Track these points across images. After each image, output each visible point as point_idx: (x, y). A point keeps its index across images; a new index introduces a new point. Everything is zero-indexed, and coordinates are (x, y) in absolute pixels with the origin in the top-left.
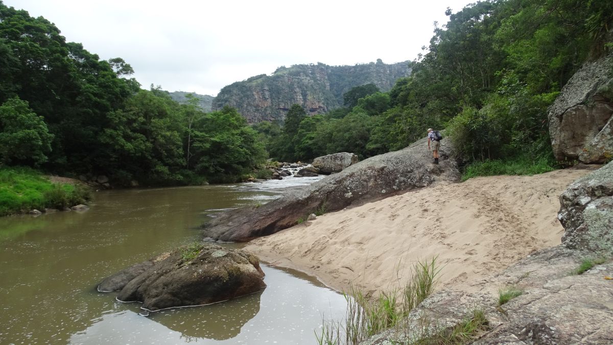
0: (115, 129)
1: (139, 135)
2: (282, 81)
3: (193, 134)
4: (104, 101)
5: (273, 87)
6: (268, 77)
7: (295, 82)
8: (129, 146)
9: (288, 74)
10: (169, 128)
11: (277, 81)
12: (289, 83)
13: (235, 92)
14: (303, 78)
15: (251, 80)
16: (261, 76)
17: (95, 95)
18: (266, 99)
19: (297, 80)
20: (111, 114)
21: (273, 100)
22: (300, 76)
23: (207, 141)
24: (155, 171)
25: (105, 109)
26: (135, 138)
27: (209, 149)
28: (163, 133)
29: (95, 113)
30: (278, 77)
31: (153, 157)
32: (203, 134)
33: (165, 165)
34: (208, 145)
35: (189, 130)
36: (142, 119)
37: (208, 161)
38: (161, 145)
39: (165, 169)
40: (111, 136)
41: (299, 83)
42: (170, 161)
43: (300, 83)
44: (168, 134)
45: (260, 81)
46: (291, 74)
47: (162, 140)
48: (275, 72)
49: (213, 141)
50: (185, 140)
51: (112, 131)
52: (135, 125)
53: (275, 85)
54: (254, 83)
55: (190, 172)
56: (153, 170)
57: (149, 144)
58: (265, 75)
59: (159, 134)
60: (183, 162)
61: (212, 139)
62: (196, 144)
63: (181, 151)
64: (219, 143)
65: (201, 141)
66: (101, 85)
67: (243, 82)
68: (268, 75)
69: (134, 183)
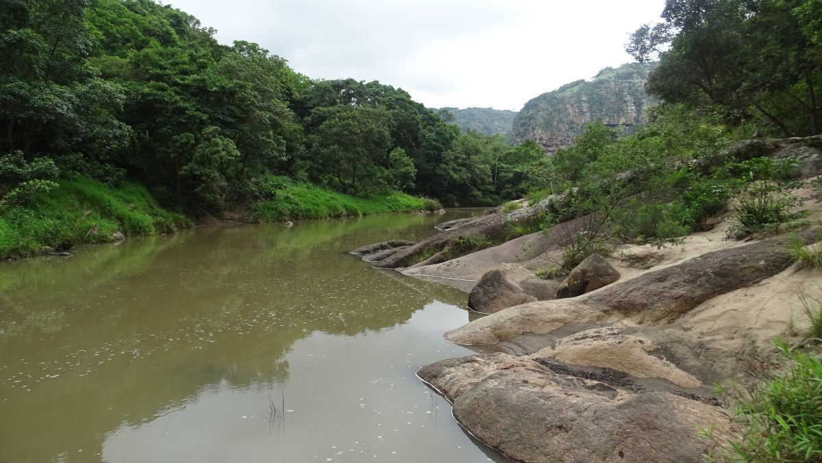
0: (447, 164)
1: (462, 168)
2: (606, 88)
3: (499, 166)
4: (440, 145)
5: (594, 96)
6: (587, 84)
7: (625, 87)
8: (456, 176)
9: (616, 77)
10: (483, 163)
11: (599, 88)
12: (617, 89)
13: (542, 106)
14: (636, 81)
15: (563, 89)
16: (577, 83)
17: (434, 140)
18: (582, 113)
19: (627, 85)
20: (444, 154)
21: (594, 114)
22: (632, 79)
23: (511, 171)
24: (472, 195)
25: (440, 150)
26: (460, 171)
27: (512, 178)
28: (479, 167)
29: (434, 153)
30: (601, 82)
31: (471, 184)
32: (508, 165)
33: (479, 190)
34: (511, 175)
35: (497, 163)
36: (464, 156)
37: (511, 188)
38: (477, 175)
39: (480, 193)
40: (445, 170)
41: (630, 88)
42: (483, 188)
43: (633, 88)
44: (482, 166)
45: (576, 89)
46: (619, 77)
47: (478, 172)
48: (598, 76)
49: (515, 172)
50: (493, 171)
51: (445, 165)
52: (460, 161)
53: (597, 94)
54: (568, 93)
55: (497, 197)
56: (471, 194)
57: (469, 175)
58: (583, 81)
59: (476, 167)
60: (492, 188)
61: (515, 170)
62: (502, 174)
63: (491, 180)
64: (520, 173)
65: (505, 172)
66: (438, 133)
67: (554, 92)
68: (587, 80)
69: (456, 204)
